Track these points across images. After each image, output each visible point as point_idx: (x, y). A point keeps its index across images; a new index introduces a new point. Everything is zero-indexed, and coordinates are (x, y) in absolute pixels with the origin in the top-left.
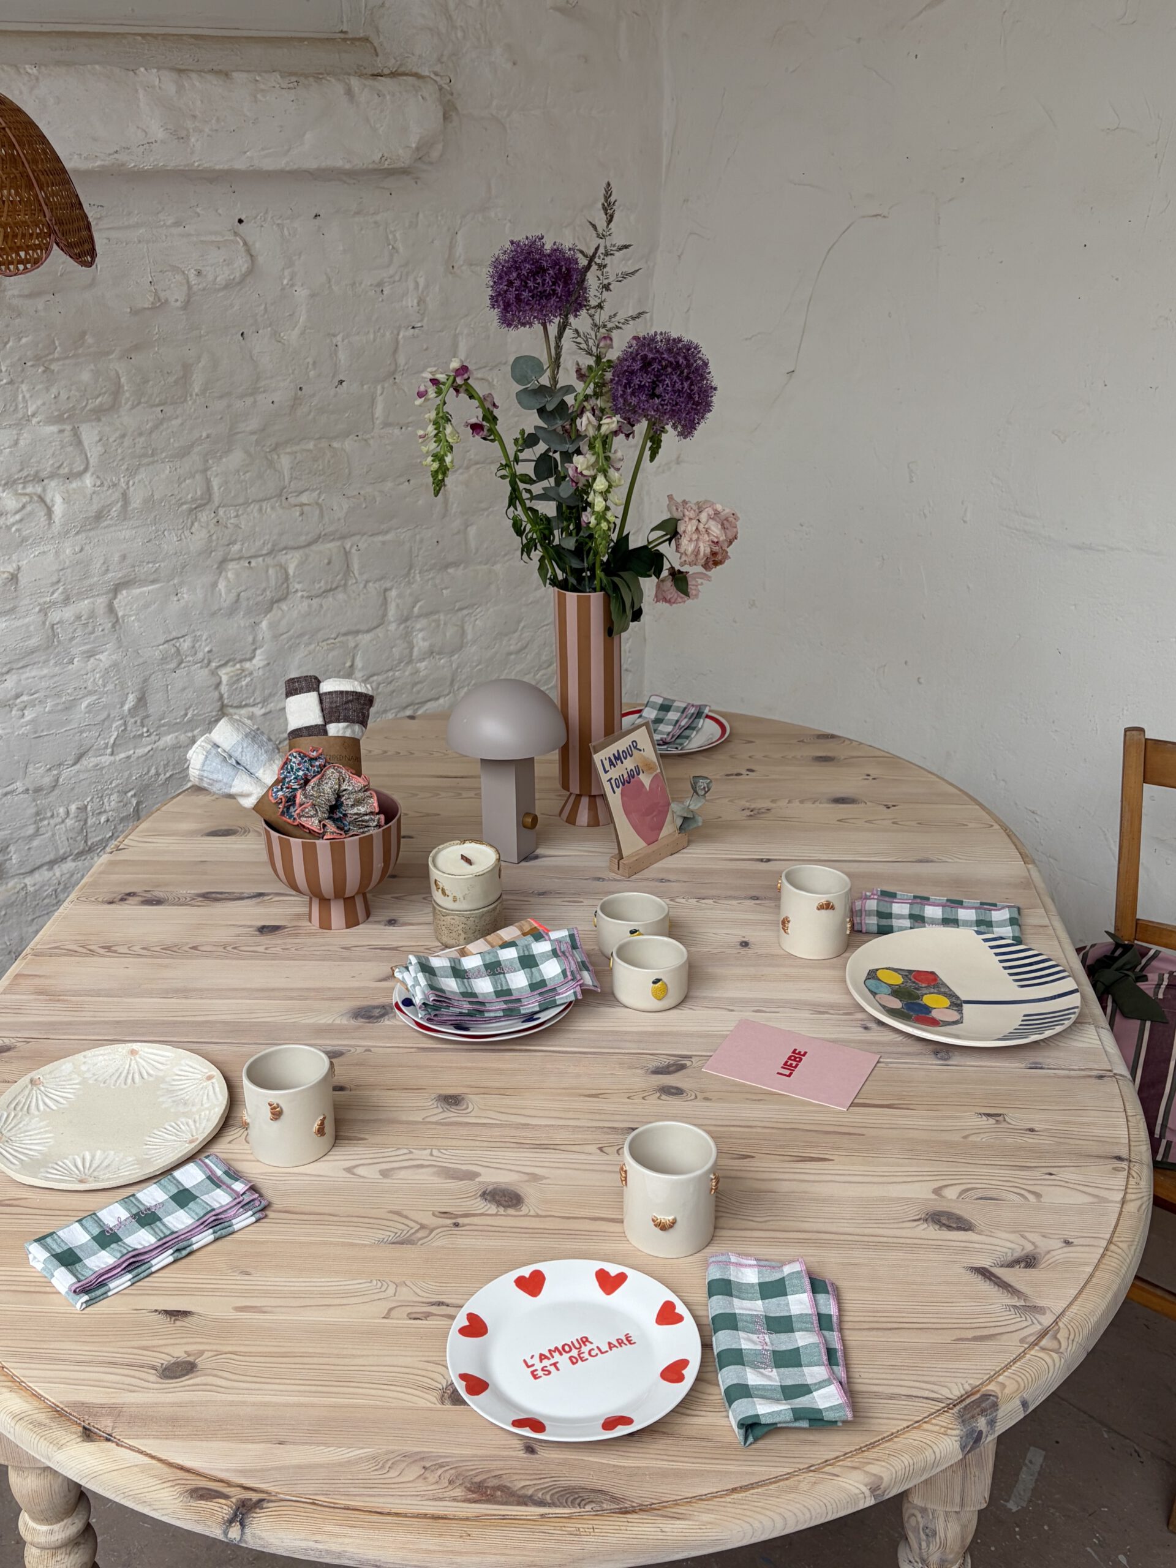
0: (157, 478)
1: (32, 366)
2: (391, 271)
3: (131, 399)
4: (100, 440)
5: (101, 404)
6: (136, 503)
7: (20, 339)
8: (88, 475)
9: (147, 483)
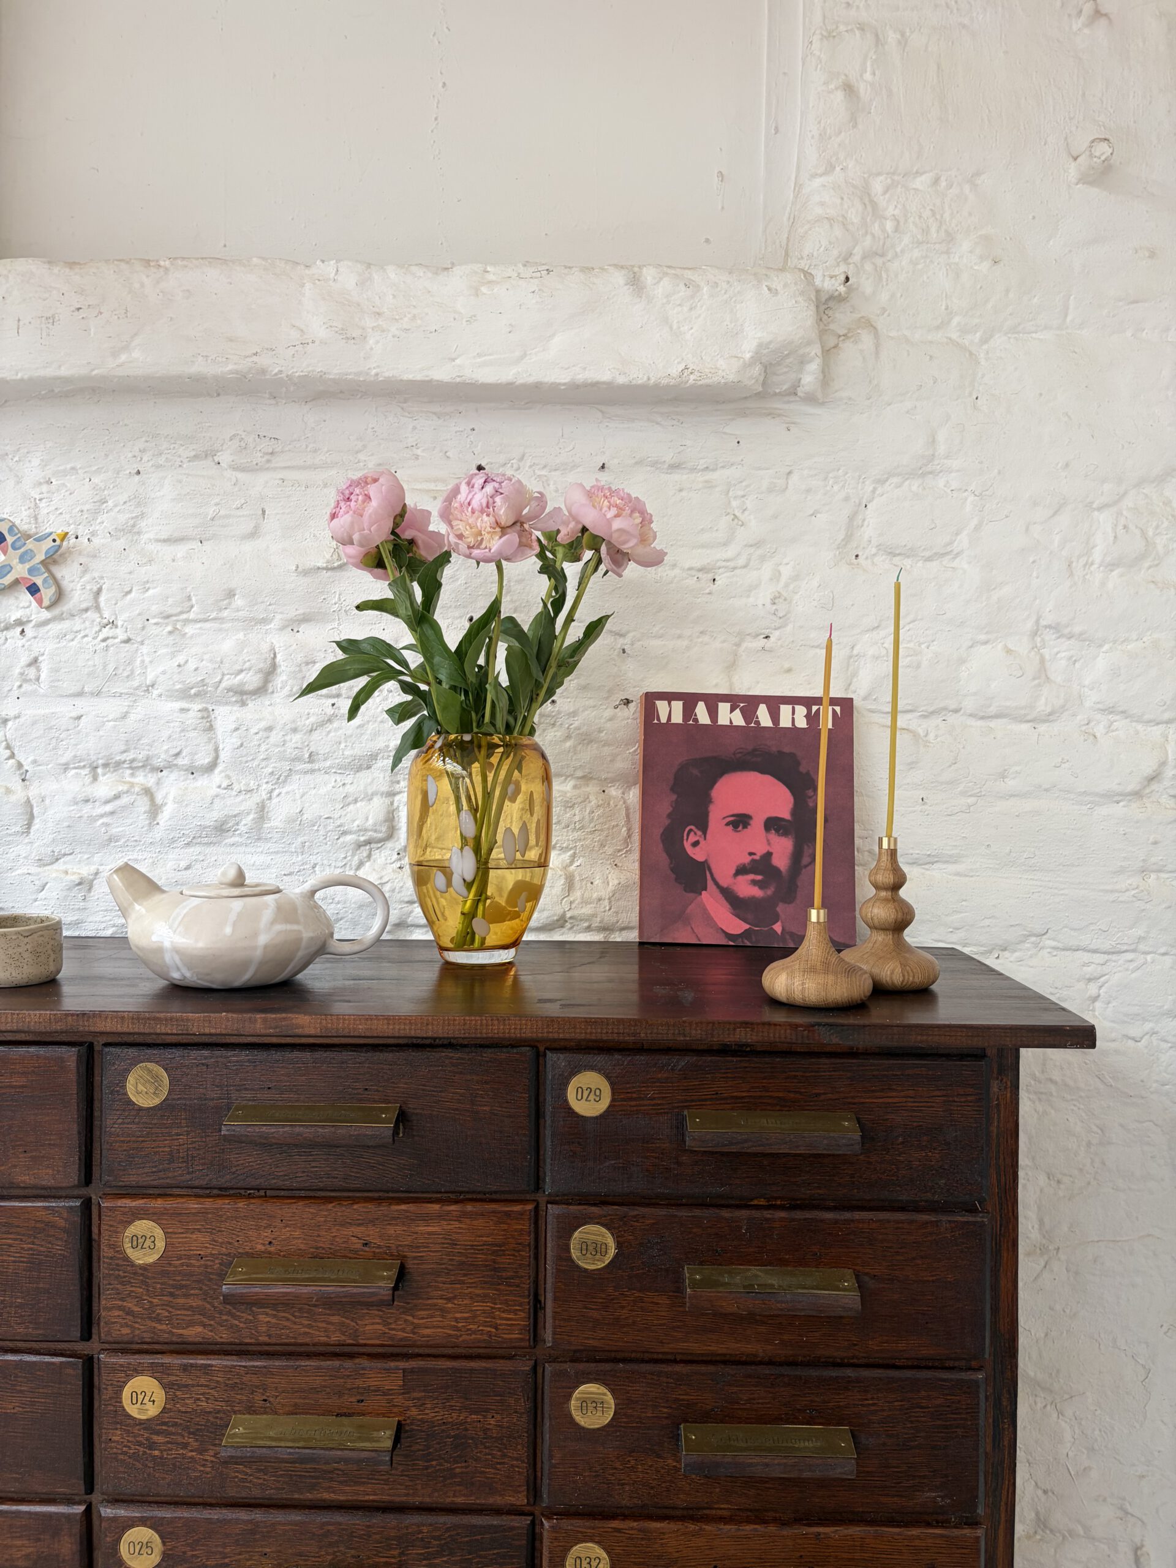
0: (314, 792)
1: (155, 624)
2: (730, 552)
3: (290, 682)
4: (237, 729)
5: (242, 684)
6: (278, 816)
7: (147, 591)
8: (217, 771)
9: (298, 796)
